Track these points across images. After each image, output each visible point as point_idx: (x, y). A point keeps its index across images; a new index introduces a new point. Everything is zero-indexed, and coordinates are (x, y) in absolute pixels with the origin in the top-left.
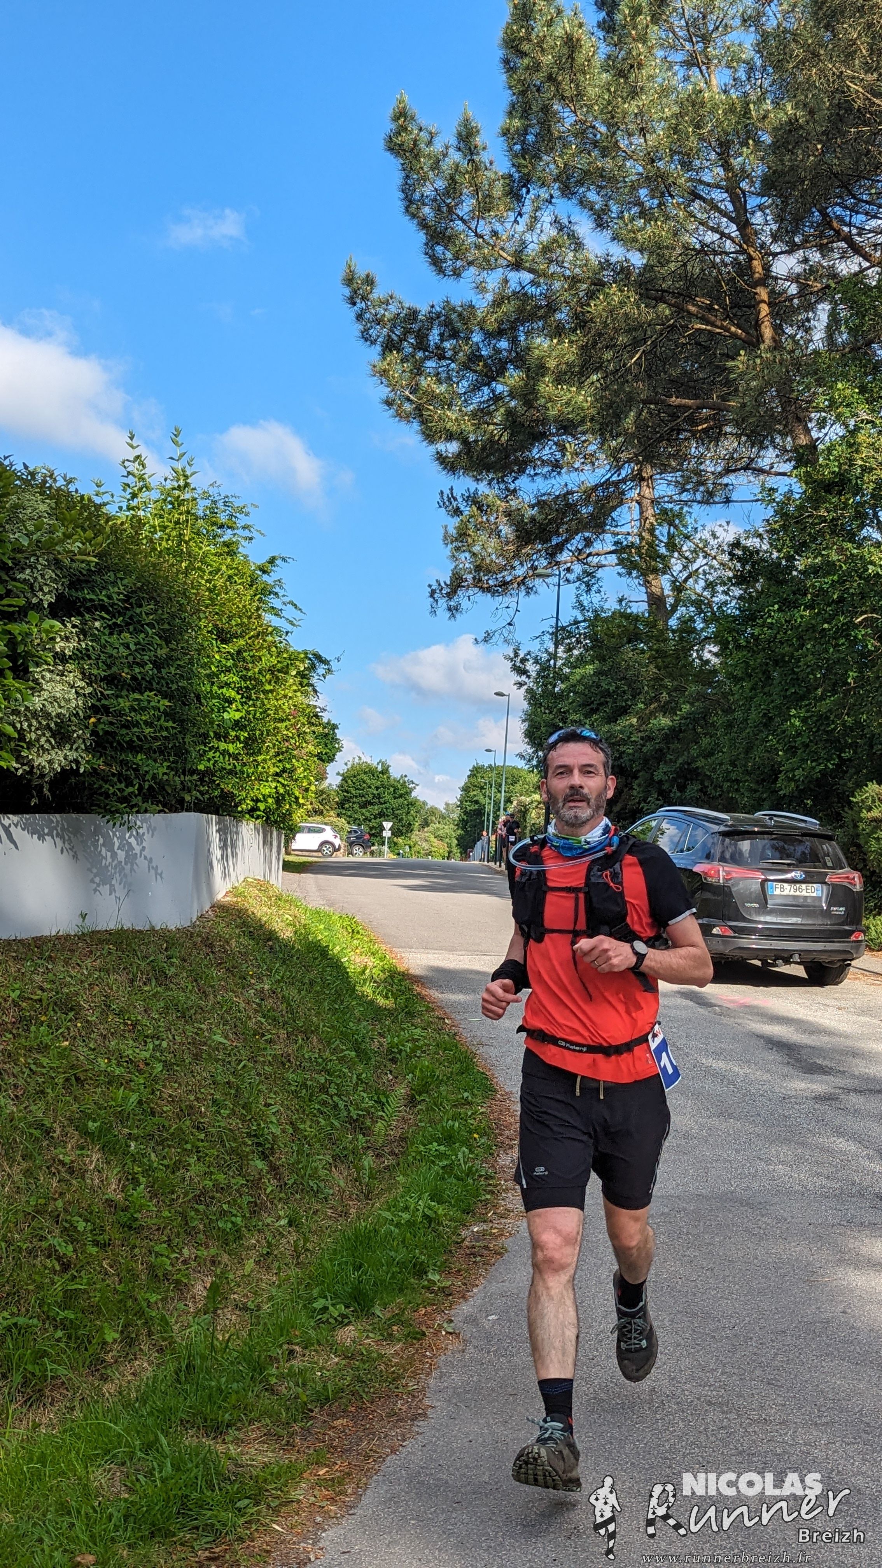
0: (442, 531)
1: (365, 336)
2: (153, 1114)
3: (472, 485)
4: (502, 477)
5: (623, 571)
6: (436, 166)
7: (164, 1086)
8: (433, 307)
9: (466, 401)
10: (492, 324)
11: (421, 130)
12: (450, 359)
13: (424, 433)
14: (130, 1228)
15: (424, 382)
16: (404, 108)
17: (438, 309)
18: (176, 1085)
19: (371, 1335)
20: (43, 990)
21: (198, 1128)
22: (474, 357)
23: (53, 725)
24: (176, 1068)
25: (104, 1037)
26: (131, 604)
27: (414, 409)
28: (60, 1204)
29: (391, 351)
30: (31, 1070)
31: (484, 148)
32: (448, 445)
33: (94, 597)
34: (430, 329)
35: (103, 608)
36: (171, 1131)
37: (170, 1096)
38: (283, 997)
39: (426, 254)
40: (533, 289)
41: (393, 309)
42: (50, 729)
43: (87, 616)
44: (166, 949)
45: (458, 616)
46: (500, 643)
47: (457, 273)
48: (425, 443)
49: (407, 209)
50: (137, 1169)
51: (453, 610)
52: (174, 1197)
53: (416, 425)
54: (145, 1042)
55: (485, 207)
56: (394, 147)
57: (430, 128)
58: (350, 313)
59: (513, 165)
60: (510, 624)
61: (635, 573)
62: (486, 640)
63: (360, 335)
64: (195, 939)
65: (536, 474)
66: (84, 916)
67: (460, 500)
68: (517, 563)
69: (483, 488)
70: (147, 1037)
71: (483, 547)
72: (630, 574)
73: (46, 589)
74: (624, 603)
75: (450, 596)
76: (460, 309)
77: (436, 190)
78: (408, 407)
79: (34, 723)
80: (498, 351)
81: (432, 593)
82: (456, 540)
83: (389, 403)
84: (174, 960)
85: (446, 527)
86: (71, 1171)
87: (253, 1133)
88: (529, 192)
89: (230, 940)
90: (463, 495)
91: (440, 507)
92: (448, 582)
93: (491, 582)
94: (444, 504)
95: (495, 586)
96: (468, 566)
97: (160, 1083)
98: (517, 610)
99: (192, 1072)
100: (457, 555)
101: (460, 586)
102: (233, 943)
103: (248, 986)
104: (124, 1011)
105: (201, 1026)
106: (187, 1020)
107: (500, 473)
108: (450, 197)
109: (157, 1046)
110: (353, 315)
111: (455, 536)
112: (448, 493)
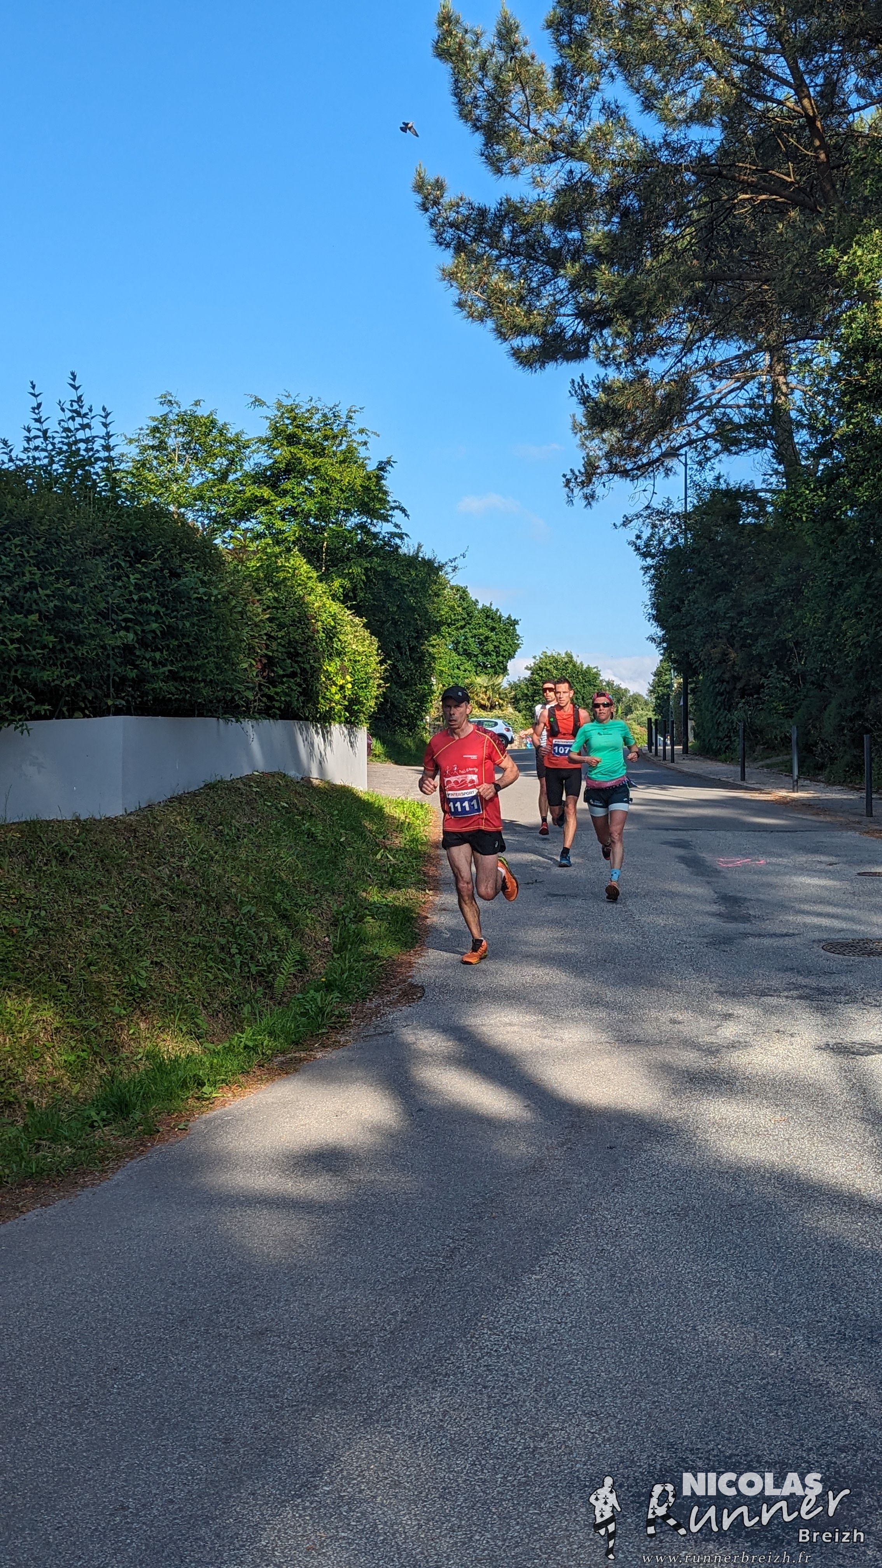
0: (570, 420)
1: (439, 240)
3: (602, 372)
4: (628, 361)
6: (483, 67)
8: (499, 204)
9: (538, 295)
11: (466, 32)
12: (521, 255)
13: (497, 331)
15: (495, 279)
16: (448, 12)
17: (505, 206)
27: (485, 309)
29: (460, 254)
31: (525, 44)
32: (523, 339)
34: (501, 227)
39: (482, 155)
40: (592, 177)
41: (464, 210)
44: (79, 835)
45: (593, 503)
47: (515, 171)
48: (500, 341)
49: (461, 111)
51: (590, 498)
53: (489, 324)
54: (27, 912)
55: (535, 101)
56: (442, 54)
57: (476, 29)
58: (424, 219)
59: (561, 56)
60: (648, 507)
63: (433, 239)
64: (119, 826)
67: (591, 387)
68: (653, 444)
70: (27, 908)
75: (585, 484)
76: (518, 204)
77: (485, 90)
78: (479, 306)
82: (585, 428)
83: (460, 305)
84: (81, 844)
85: (575, 416)
87: (124, 985)
88: (582, 81)
89: (158, 825)
90: (593, 382)
91: (572, 395)
92: (583, 470)
93: (629, 467)
94: (576, 392)
95: (632, 469)
96: (600, 453)
97: (31, 945)
98: (654, 493)
99: (70, 935)
100: (587, 443)
101: (595, 474)
102: (162, 828)
103: (165, 863)
104: (11, 887)
105: (94, 898)
106: (80, 894)
107: (626, 357)
108: (500, 96)
109: (38, 914)
110: (426, 221)
111: (585, 424)
112: (579, 380)
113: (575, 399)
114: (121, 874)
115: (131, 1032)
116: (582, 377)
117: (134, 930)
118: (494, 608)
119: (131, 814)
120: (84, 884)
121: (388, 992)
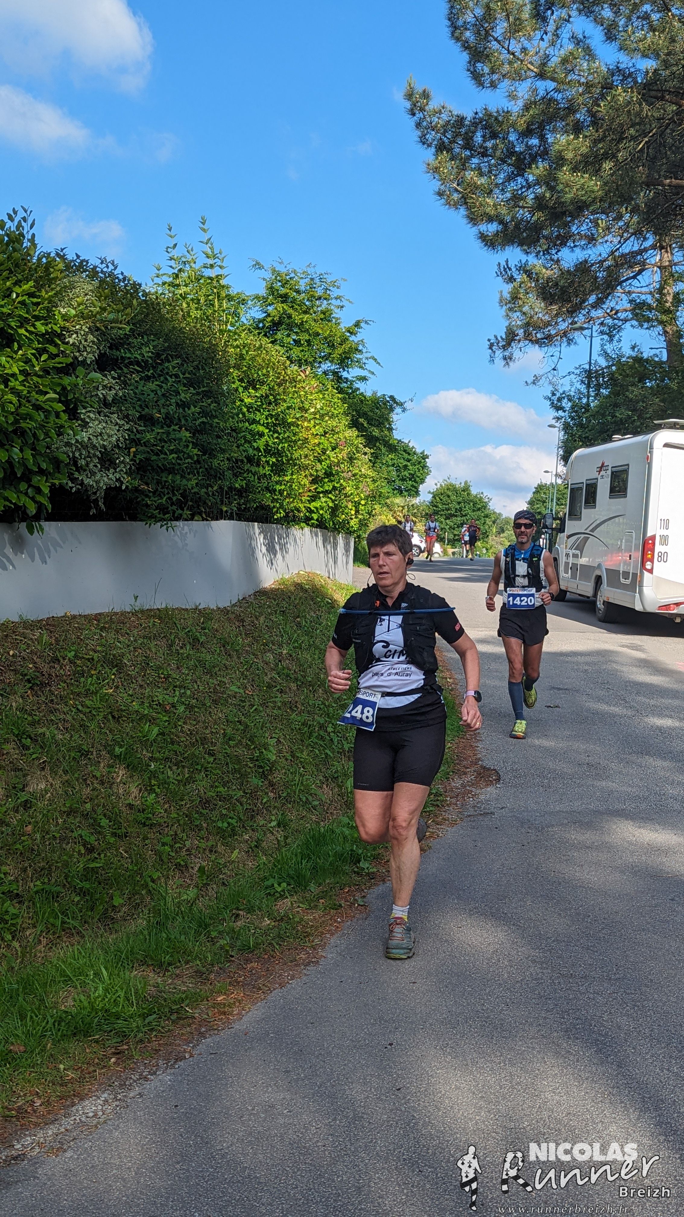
0: (498, 296)
1: (423, 140)
2: (172, 743)
3: (524, 258)
4: (547, 250)
5: (637, 323)
7: (184, 723)
8: (476, 113)
9: (503, 190)
10: (522, 124)
12: (490, 156)
13: (469, 217)
14: (144, 825)
15: (469, 175)
17: (481, 115)
18: (194, 723)
19: (301, 905)
20: (95, 651)
21: (209, 754)
22: (511, 152)
23: (98, 453)
24: (196, 710)
25: (141, 686)
26: (162, 360)
27: (460, 199)
28: (88, 806)
29: (442, 152)
30: (78, 709)
32: (489, 225)
33: (128, 355)
34: (474, 132)
35: (138, 363)
36: (186, 755)
37: (189, 730)
38: (297, 659)
39: (469, 70)
40: (556, 94)
41: (445, 117)
42: (98, 457)
43: (125, 370)
44: (203, 623)
45: (511, 364)
46: (546, 384)
48: (470, 225)
49: (452, 33)
50: (153, 782)
51: (508, 359)
52: (183, 803)
53: (463, 211)
54: (174, 691)
55: (516, 28)
58: (411, 122)
60: (554, 369)
61: (646, 325)
62: (534, 383)
63: (419, 139)
64: (230, 615)
65: (575, 246)
66: (136, 598)
67: (514, 270)
68: (561, 319)
69: (532, 260)
70: (176, 687)
71: (531, 308)
72: (642, 326)
73: (89, 349)
74: (636, 350)
75: (504, 348)
76: (495, 114)
77: (475, 17)
78: (456, 196)
79: (84, 453)
80: (529, 147)
81: (491, 348)
82: (510, 302)
83: (440, 194)
84: (207, 631)
85: (501, 292)
86: (102, 783)
87: (255, 758)
88: (552, 13)
89: (259, 616)
90: (516, 265)
91: (498, 276)
92: (504, 337)
93: (539, 336)
94: (501, 273)
95: (542, 339)
96: (519, 323)
97: (182, 720)
98: (560, 358)
99: (210, 713)
100: (510, 314)
101: (513, 340)
102: (262, 619)
103: (269, 651)
104: (160, 668)
105: (224, 680)
106: (212, 675)
107: (545, 247)
108: (487, 22)
109: (183, 693)
110: (413, 124)
111: (509, 299)
112: (505, 264)
113: (500, 278)
114: (239, 658)
115: (265, 800)
116: (507, 261)
117: (256, 709)
118: (411, 445)
119: (234, 605)
120: (214, 667)
121: (465, 773)
